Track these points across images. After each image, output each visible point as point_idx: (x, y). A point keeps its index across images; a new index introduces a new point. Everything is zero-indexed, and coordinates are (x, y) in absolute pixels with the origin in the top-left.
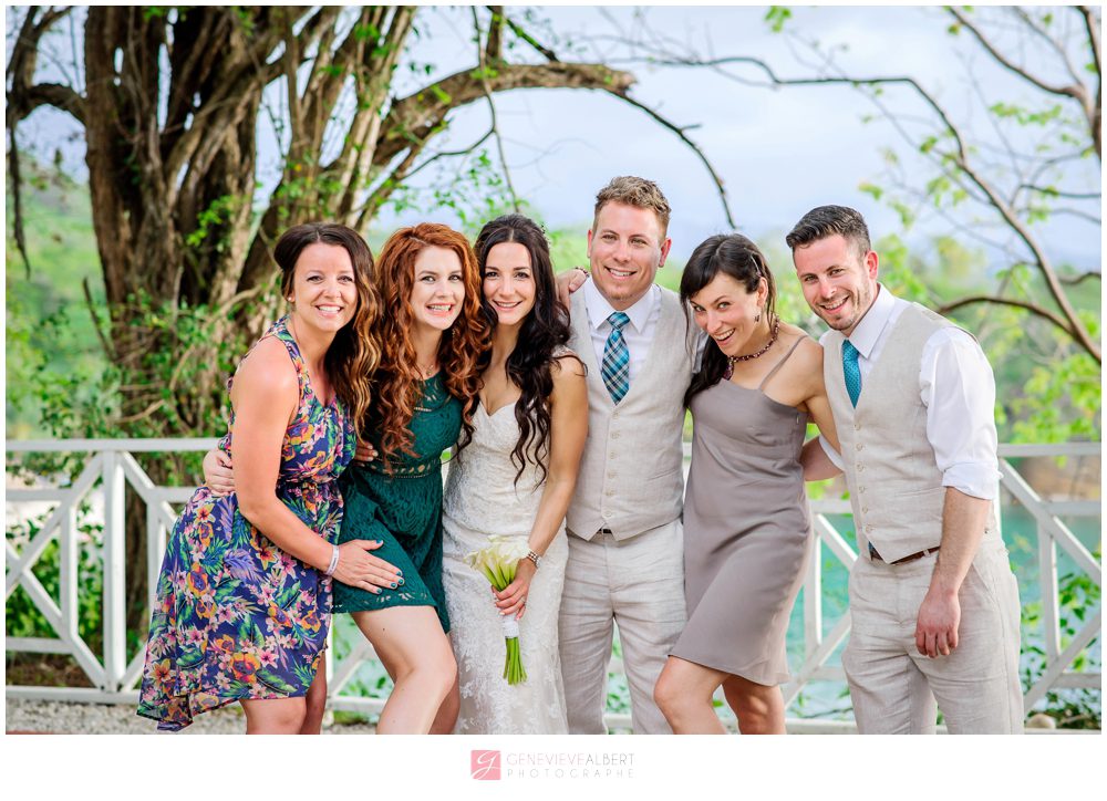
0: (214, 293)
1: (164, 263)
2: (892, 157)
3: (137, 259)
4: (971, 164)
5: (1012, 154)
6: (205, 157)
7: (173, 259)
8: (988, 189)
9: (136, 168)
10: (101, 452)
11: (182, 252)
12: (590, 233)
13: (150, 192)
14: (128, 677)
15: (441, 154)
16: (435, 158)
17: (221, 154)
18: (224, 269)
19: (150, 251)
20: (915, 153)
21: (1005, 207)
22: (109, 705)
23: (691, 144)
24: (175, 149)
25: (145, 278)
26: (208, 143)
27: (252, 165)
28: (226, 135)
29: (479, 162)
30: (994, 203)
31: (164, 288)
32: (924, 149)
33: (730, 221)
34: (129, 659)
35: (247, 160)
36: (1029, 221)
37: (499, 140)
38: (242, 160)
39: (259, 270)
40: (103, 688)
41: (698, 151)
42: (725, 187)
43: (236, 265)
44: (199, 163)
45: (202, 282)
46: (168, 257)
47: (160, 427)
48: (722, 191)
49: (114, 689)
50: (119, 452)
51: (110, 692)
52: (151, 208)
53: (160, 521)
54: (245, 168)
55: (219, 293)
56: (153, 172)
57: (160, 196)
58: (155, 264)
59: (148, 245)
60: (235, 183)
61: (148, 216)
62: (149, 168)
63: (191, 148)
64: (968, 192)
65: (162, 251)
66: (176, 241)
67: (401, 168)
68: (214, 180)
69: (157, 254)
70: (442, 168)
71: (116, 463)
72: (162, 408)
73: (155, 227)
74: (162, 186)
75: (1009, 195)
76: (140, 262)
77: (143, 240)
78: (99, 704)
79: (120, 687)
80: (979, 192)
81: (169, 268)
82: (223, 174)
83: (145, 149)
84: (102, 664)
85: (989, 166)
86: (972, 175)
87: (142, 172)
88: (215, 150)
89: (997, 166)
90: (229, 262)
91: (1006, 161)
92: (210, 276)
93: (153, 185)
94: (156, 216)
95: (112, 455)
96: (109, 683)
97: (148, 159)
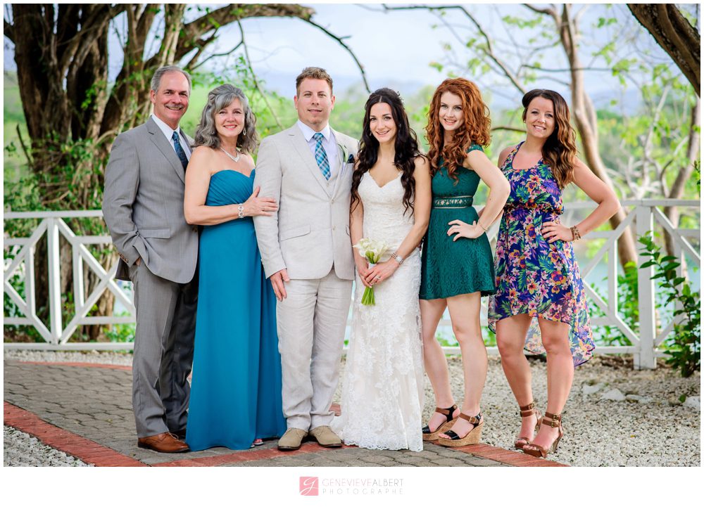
0: (89, 132)
1: (62, 116)
2: (448, 47)
3: (47, 114)
4: (495, 52)
5: (516, 45)
6: (81, 58)
7: (67, 114)
8: (503, 65)
9: (44, 64)
10: (46, 218)
11: (71, 110)
12: (295, 98)
13: (52, 77)
14: (64, 336)
15: (214, 55)
16: (211, 57)
17: (90, 55)
18: (94, 119)
19: (54, 110)
20: (464, 48)
21: (514, 77)
22: (55, 351)
23: (346, 47)
24: (65, 53)
25: (52, 124)
26: (82, 50)
27: (106, 62)
28: (93, 45)
29: (239, 61)
30: (507, 75)
31: (63, 130)
32: (468, 45)
33: (367, 88)
34: (64, 327)
35: (103, 59)
36: (525, 83)
37: (245, 47)
38: (101, 59)
39: (111, 119)
40: (50, 342)
41: (350, 51)
42: (365, 70)
43: (99, 117)
44: (78, 61)
45: (83, 126)
46: (64, 112)
47: (68, 205)
48: (363, 72)
49: (57, 342)
50: (56, 218)
51: (54, 344)
52: (53, 86)
53: (79, 254)
54: (102, 63)
55: (91, 132)
56: (54, 66)
57: (58, 78)
58: (57, 116)
59: (52, 107)
60: (98, 71)
61: (51, 90)
62: (51, 64)
63: (73, 52)
64: (493, 68)
65: (61, 109)
66: (68, 104)
67: (191, 62)
68: (87, 70)
69: (58, 112)
70: (216, 63)
71: (54, 224)
72: (68, 195)
73: (56, 97)
74: (58, 73)
75: (516, 70)
76: (48, 115)
77: (49, 103)
78: (49, 351)
79: (59, 342)
80: (499, 69)
81: (65, 118)
82: (91, 67)
83: (49, 53)
84: (49, 330)
85: (502, 52)
86: (495, 60)
87: (48, 66)
88: (86, 53)
89: (507, 52)
90: (96, 115)
91: (513, 49)
92: (86, 122)
93: (54, 73)
94: (56, 91)
95: (52, 219)
96: (54, 340)
97: (50, 59)
